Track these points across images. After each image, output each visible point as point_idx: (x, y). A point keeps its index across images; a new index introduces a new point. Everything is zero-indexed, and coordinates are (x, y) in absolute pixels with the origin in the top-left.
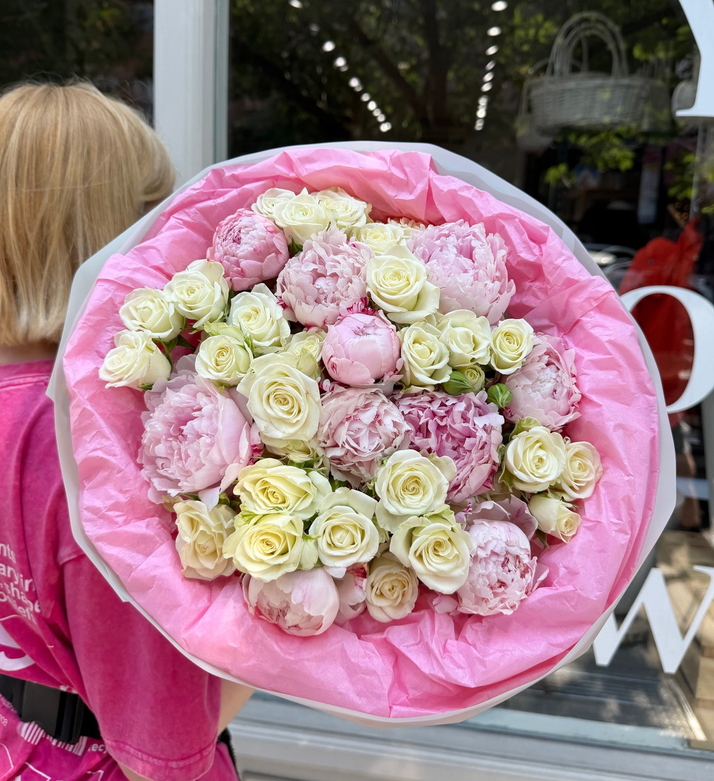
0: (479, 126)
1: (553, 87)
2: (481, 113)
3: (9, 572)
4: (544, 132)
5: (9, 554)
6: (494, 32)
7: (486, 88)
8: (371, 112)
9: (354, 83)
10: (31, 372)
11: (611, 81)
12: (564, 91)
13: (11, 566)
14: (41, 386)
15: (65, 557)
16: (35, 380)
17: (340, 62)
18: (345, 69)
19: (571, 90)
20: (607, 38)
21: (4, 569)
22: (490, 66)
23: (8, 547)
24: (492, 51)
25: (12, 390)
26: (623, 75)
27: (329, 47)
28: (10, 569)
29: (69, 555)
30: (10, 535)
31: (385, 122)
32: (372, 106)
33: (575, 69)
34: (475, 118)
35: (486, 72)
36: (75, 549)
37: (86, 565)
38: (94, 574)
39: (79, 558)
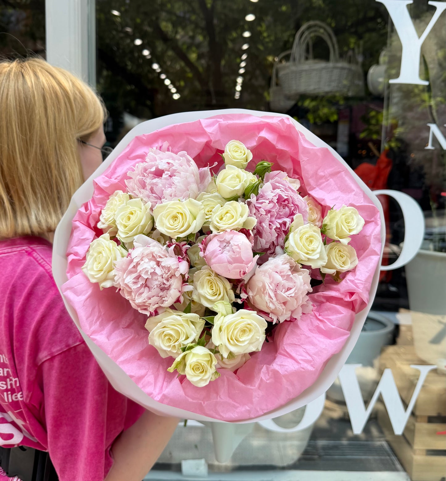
0: (237, 96)
1: (294, 68)
2: (238, 88)
3: (5, 373)
4: (288, 98)
5: (5, 360)
6: (247, 34)
7: (242, 71)
8: (167, 86)
9: (156, 66)
10: (15, 245)
11: (331, 65)
12: (302, 71)
13: (7, 368)
14: (23, 253)
15: (43, 358)
16: (19, 249)
17: (146, 53)
18: (149, 57)
19: (306, 71)
20: (326, 38)
21: (1, 372)
22: (244, 57)
23: (4, 356)
24: (245, 47)
25: (3, 256)
26: (337, 61)
27: (138, 42)
28: (6, 370)
29: (46, 357)
30: (5, 349)
31: (176, 93)
32: (167, 82)
33: (307, 58)
34: (235, 91)
35: (242, 61)
36: (49, 353)
37: (56, 363)
38: (62, 368)
39: (52, 359)
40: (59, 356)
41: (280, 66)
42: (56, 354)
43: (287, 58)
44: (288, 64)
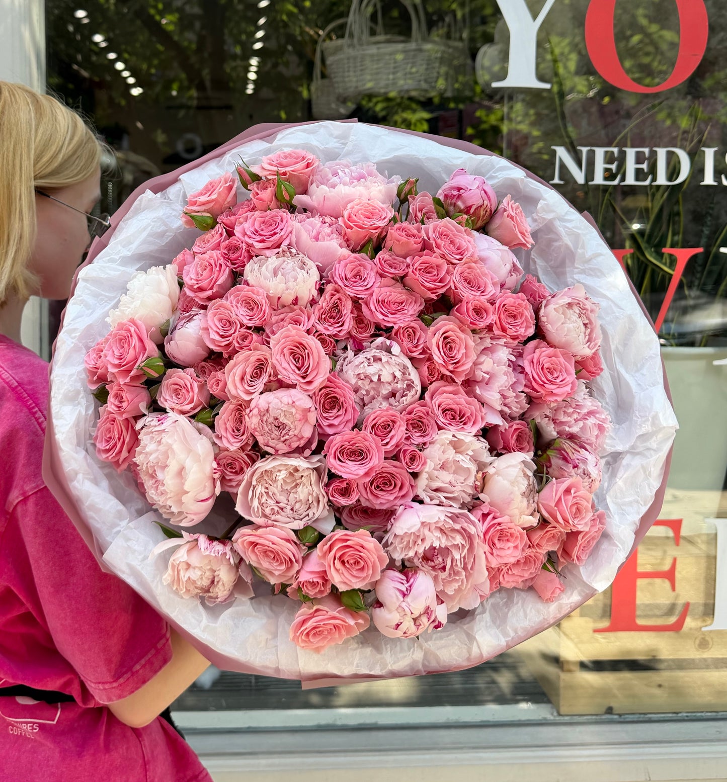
0: (250, 90)
1: (353, 52)
2: (252, 76)
7: (258, 46)
11: (413, 45)
12: (365, 56)
15: (14, 500)
19: (372, 56)
22: (262, 22)
24: (264, 5)
26: (423, 39)
29: (17, 497)
33: (373, 33)
34: (246, 80)
35: (258, 28)
36: (21, 492)
37: (31, 504)
38: (37, 514)
39: (25, 500)
40: (34, 495)
41: (328, 44)
42: (30, 493)
43: (340, 31)
44: (340, 42)
